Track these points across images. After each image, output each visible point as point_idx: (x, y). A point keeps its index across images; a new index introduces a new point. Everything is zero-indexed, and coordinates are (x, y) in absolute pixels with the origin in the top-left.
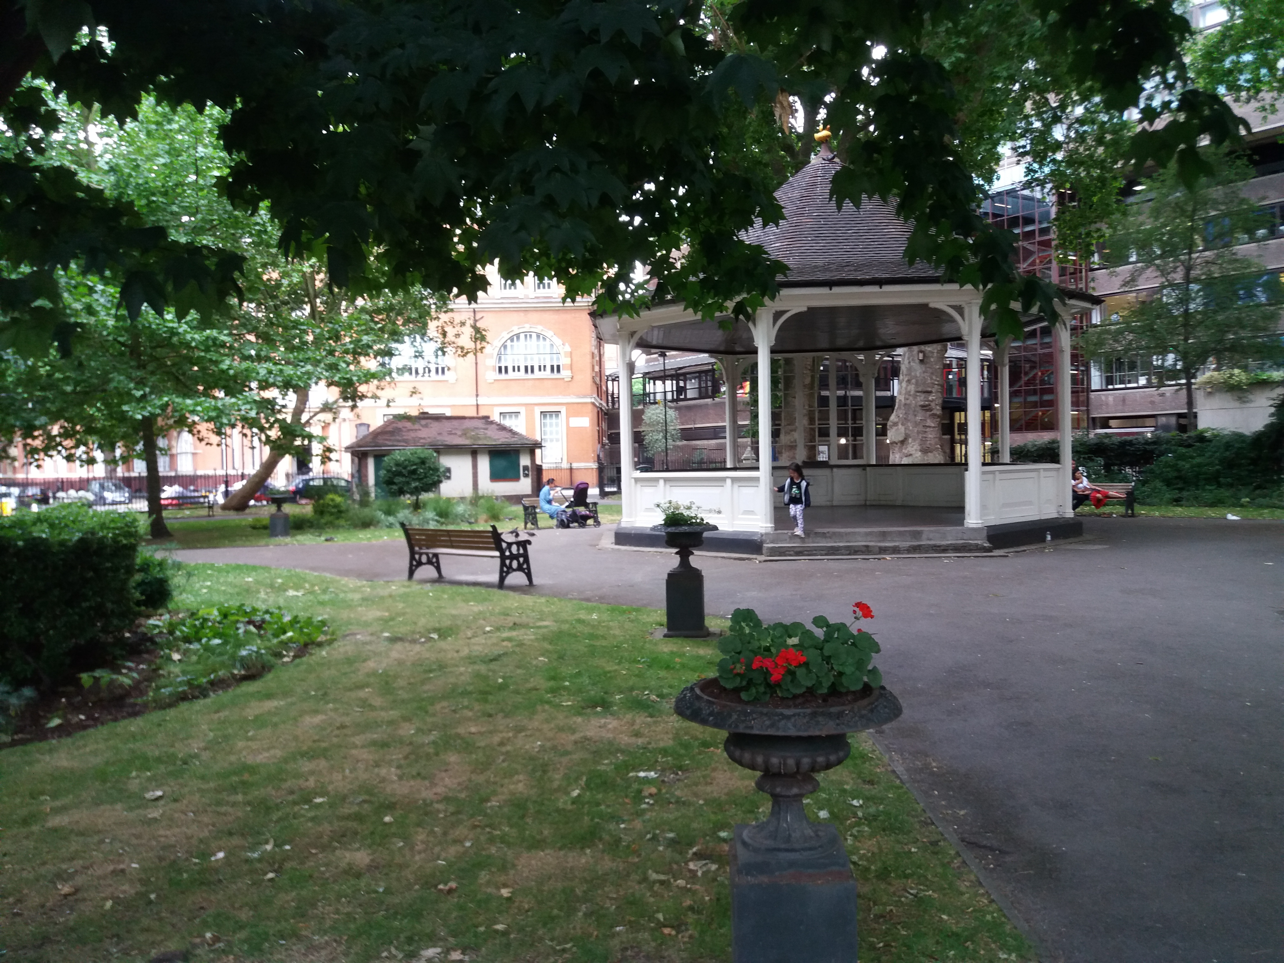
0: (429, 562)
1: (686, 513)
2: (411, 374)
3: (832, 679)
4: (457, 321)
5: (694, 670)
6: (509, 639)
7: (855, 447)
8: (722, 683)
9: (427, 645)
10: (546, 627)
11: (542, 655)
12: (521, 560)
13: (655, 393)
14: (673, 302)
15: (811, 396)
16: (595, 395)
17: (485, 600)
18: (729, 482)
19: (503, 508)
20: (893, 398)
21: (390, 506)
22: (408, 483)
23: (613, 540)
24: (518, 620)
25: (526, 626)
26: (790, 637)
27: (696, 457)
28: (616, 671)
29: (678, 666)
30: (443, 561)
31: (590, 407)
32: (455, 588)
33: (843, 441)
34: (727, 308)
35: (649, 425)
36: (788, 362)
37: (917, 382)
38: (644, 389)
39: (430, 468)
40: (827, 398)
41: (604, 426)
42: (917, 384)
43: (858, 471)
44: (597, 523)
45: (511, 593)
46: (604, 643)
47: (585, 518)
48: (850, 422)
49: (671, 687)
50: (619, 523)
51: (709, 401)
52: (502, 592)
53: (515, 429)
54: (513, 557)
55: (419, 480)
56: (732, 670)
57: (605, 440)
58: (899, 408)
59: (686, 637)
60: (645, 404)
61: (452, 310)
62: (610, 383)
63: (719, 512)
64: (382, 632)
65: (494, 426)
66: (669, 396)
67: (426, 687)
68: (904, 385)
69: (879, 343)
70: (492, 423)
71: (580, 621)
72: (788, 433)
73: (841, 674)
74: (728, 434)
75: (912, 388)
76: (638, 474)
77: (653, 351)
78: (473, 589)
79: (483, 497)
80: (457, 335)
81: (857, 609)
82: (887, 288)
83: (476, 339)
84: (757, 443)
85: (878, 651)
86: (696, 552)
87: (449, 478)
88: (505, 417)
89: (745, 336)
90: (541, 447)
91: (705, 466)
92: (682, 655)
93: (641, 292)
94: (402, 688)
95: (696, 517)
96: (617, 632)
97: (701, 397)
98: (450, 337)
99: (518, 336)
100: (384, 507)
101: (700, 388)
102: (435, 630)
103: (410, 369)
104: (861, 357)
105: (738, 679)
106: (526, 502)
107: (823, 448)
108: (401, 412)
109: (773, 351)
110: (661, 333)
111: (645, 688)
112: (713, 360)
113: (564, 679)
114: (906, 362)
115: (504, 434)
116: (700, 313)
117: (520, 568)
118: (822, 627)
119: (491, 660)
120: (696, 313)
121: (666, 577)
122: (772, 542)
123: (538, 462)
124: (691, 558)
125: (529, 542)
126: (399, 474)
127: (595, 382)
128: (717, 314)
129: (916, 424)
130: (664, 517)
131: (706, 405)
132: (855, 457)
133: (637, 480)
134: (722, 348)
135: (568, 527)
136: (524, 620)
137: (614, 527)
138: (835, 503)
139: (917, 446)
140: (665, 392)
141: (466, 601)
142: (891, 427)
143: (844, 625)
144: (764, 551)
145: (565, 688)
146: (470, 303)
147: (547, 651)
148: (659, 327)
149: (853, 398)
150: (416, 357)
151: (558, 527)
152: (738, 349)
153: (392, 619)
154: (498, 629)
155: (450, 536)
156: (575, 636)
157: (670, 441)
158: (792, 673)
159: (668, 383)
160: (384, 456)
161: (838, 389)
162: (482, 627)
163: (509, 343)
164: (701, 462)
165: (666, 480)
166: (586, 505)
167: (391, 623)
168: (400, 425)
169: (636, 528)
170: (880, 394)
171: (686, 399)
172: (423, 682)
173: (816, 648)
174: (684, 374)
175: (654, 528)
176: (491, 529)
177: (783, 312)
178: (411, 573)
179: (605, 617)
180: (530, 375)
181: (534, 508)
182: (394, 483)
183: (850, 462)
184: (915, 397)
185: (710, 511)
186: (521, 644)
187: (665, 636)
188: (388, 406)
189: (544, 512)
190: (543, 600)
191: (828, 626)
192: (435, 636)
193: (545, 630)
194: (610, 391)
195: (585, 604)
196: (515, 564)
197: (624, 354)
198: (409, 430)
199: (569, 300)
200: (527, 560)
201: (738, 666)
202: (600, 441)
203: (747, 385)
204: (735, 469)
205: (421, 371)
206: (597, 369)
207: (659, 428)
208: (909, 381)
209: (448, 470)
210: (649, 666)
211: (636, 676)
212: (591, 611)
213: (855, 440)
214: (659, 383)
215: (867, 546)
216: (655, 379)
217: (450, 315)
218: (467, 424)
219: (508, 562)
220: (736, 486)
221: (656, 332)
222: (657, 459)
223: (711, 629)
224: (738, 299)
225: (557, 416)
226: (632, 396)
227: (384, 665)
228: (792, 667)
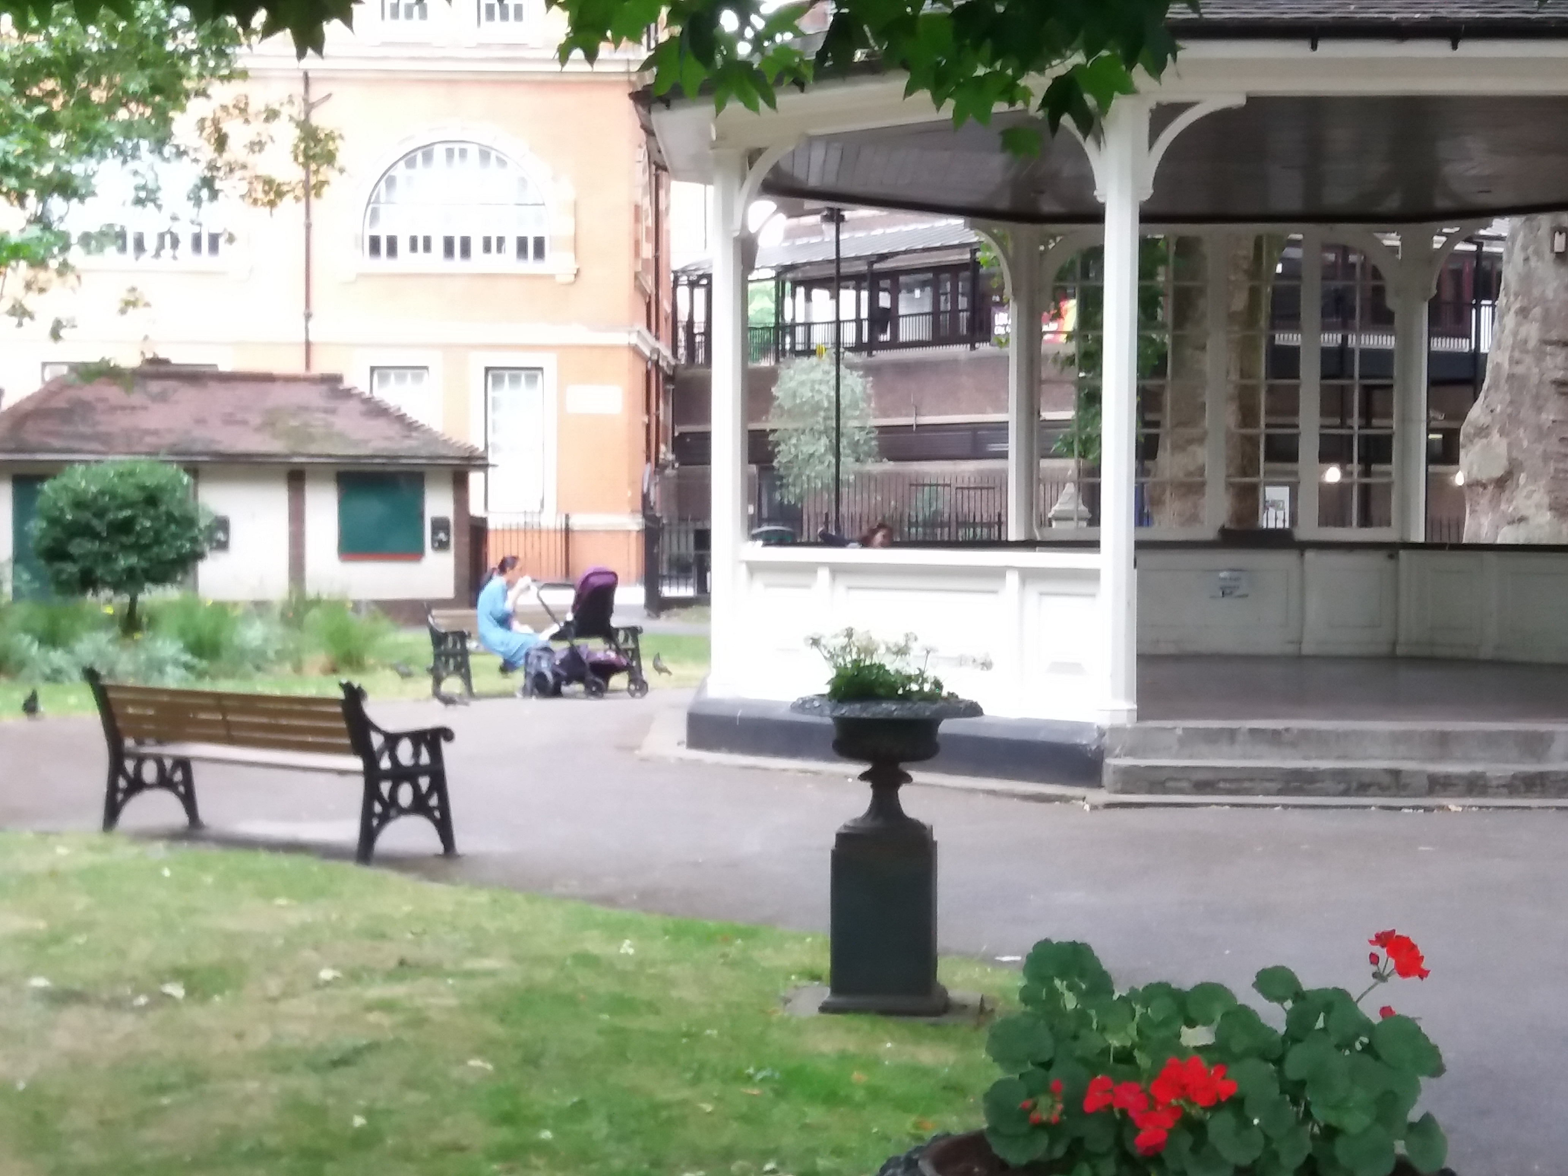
0: (164, 782)
1: (892, 664)
2: (123, 249)
3: (1308, 1148)
4: (256, 105)
5: (904, 1105)
6: (387, 1006)
7: (1365, 491)
8: (999, 1149)
9: (154, 1016)
10: (491, 973)
11: (479, 1052)
12: (424, 782)
13: (808, 326)
14: (871, 68)
15: (1247, 346)
16: (642, 326)
17: (319, 892)
18: (1013, 579)
19: (372, 636)
20: (1476, 360)
21: (54, 621)
22: (108, 558)
23: (682, 732)
24: (411, 954)
25: (434, 970)
26: (1191, 1023)
27: (920, 506)
28: (684, 1103)
29: (859, 1095)
30: (201, 777)
31: (626, 357)
32: (236, 858)
33: (1333, 474)
34: (1027, 94)
35: (790, 414)
36: (1185, 247)
37: (1547, 313)
38: (779, 312)
39: (171, 518)
40: (1293, 353)
41: (665, 412)
42: (1546, 321)
43: (1377, 559)
44: (639, 685)
45: (393, 877)
46: (652, 1023)
47: (605, 670)
48: (1355, 421)
49: (838, 1151)
50: (702, 687)
51: (960, 350)
52: (369, 872)
53: (414, 413)
54: (399, 774)
55: (140, 549)
56: (1026, 1112)
57: (666, 453)
58: (1495, 386)
59: (887, 1012)
60: (780, 354)
61: (244, 74)
62: (683, 292)
63: (986, 665)
64: (28, 973)
65: (354, 405)
66: (849, 335)
67: (149, 1135)
68: (1510, 321)
69: (1442, 203)
70: (348, 394)
71: (586, 960)
72: (1180, 447)
73: (1331, 1133)
74: (1012, 446)
75: (1532, 331)
76: (759, 551)
77: (809, 204)
78: (286, 861)
79: (317, 602)
80: (257, 146)
81: (1382, 952)
82: (1470, 49)
83: (307, 157)
84: (1095, 471)
85: (1438, 1070)
86: (918, 776)
87: (223, 546)
88: (384, 379)
89: (1068, 171)
90: (484, 467)
91: (942, 534)
92: (872, 1063)
93: (785, 37)
94: (80, 1134)
95: (921, 678)
96: (688, 993)
97: (938, 339)
98: (236, 150)
99: (427, 152)
100: (40, 623)
101: (935, 313)
102: (178, 974)
103: (121, 236)
104: (1392, 240)
105: (1043, 1141)
106: (441, 620)
107: (1277, 494)
108: (92, 356)
109: (1147, 217)
110: (835, 156)
111: (766, 1155)
112: (972, 237)
113: (538, 1122)
114: (1518, 256)
115: (380, 426)
116: (950, 105)
117: (419, 806)
118: (1281, 1000)
119: (335, 1064)
120: (938, 102)
121: (832, 841)
122: (1131, 752)
123: (476, 509)
124: (904, 793)
125: (446, 734)
126: (85, 531)
127: (640, 288)
128: (1000, 107)
129: (1541, 434)
130: (831, 674)
131: (953, 364)
132: (1366, 521)
133: (754, 568)
134: (1003, 204)
135: (556, 692)
136: (429, 952)
137: (686, 698)
138: (1308, 648)
139: (1541, 496)
140: (838, 323)
141: (268, 895)
142: (1471, 439)
143: (1342, 995)
144: (1107, 777)
145: (542, 1148)
146: (301, 54)
147: (492, 1042)
148: (830, 139)
149: (1367, 354)
150: (139, 201)
151: (527, 692)
152: (1048, 206)
153: (57, 939)
154: (354, 976)
155: (224, 710)
156: (570, 1001)
157: (848, 461)
158: (1197, 1128)
159: (848, 296)
160: (42, 478)
161: (1326, 328)
162: (311, 971)
163: (400, 171)
164: (933, 522)
165: (837, 570)
166: (609, 634)
167: (53, 950)
168: (89, 392)
169: (745, 704)
170: (1442, 345)
171: (894, 344)
172: (141, 1120)
173: (1265, 1059)
174: (893, 275)
175: (802, 705)
176: (340, 694)
177: (1178, 109)
178: (112, 811)
179: (659, 948)
180: (457, 263)
181: (462, 637)
182: (66, 556)
183: (1354, 533)
184: (1540, 357)
185: (961, 661)
186: (418, 1020)
187: (825, 1009)
188: (55, 335)
189: (490, 650)
190: (482, 897)
191: (1299, 996)
192: (176, 990)
193: (486, 984)
194: (683, 316)
195: (600, 912)
196: (405, 795)
197: (727, 214)
198: (114, 409)
199: (578, 54)
200: (439, 783)
201: (1044, 1101)
202: (651, 454)
203: (1071, 308)
204: (1029, 544)
205: (150, 244)
206: (647, 251)
207: (819, 422)
208: (1524, 312)
209: (223, 524)
210: (781, 1094)
211: (744, 1118)
212: (616, 931)
213: (1366, 473)
214: (820, 295)
215: (1396, 774)
216: (810, 284)
217: (237, 88)
218: (279, 395)
219: (385, 787)
220: (1033, 591)
221: (818, 154)
222: (809, 509)
223: (955, 994)
224: (1059, 68)
225: (531, 380)
226: (746, 328)
227: (31, 1068)
228: (1195, 1111)
